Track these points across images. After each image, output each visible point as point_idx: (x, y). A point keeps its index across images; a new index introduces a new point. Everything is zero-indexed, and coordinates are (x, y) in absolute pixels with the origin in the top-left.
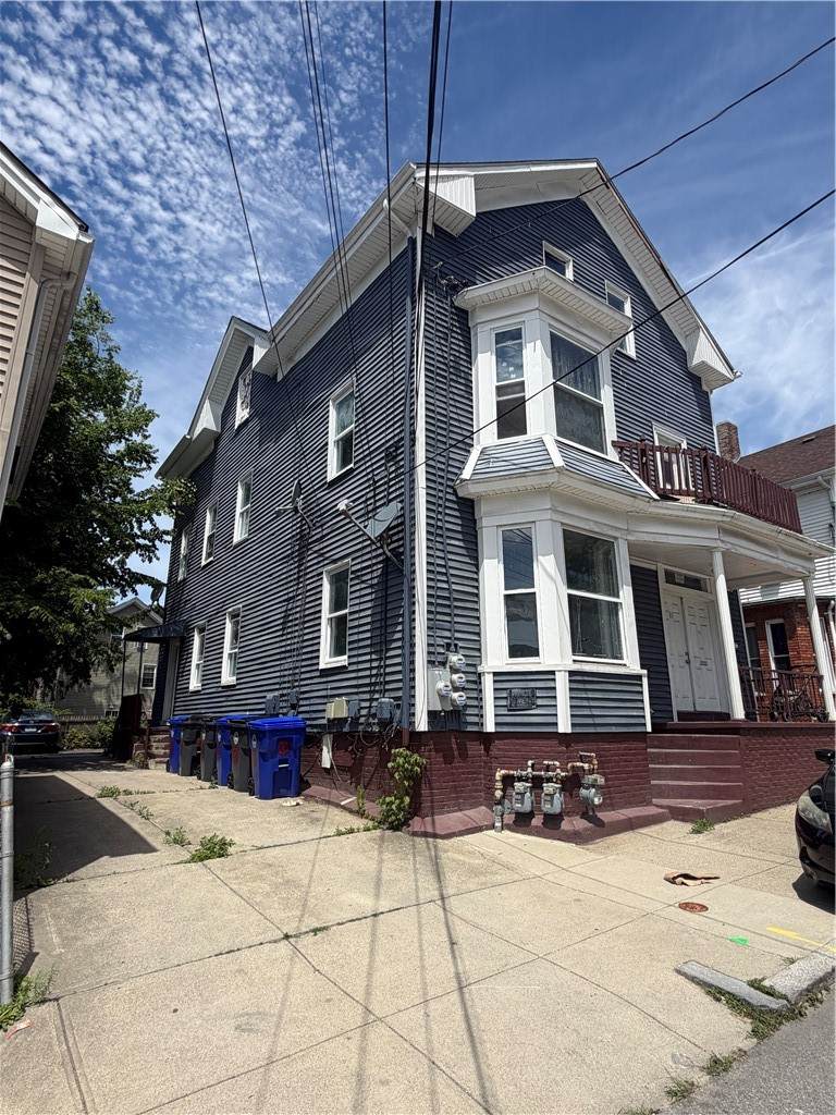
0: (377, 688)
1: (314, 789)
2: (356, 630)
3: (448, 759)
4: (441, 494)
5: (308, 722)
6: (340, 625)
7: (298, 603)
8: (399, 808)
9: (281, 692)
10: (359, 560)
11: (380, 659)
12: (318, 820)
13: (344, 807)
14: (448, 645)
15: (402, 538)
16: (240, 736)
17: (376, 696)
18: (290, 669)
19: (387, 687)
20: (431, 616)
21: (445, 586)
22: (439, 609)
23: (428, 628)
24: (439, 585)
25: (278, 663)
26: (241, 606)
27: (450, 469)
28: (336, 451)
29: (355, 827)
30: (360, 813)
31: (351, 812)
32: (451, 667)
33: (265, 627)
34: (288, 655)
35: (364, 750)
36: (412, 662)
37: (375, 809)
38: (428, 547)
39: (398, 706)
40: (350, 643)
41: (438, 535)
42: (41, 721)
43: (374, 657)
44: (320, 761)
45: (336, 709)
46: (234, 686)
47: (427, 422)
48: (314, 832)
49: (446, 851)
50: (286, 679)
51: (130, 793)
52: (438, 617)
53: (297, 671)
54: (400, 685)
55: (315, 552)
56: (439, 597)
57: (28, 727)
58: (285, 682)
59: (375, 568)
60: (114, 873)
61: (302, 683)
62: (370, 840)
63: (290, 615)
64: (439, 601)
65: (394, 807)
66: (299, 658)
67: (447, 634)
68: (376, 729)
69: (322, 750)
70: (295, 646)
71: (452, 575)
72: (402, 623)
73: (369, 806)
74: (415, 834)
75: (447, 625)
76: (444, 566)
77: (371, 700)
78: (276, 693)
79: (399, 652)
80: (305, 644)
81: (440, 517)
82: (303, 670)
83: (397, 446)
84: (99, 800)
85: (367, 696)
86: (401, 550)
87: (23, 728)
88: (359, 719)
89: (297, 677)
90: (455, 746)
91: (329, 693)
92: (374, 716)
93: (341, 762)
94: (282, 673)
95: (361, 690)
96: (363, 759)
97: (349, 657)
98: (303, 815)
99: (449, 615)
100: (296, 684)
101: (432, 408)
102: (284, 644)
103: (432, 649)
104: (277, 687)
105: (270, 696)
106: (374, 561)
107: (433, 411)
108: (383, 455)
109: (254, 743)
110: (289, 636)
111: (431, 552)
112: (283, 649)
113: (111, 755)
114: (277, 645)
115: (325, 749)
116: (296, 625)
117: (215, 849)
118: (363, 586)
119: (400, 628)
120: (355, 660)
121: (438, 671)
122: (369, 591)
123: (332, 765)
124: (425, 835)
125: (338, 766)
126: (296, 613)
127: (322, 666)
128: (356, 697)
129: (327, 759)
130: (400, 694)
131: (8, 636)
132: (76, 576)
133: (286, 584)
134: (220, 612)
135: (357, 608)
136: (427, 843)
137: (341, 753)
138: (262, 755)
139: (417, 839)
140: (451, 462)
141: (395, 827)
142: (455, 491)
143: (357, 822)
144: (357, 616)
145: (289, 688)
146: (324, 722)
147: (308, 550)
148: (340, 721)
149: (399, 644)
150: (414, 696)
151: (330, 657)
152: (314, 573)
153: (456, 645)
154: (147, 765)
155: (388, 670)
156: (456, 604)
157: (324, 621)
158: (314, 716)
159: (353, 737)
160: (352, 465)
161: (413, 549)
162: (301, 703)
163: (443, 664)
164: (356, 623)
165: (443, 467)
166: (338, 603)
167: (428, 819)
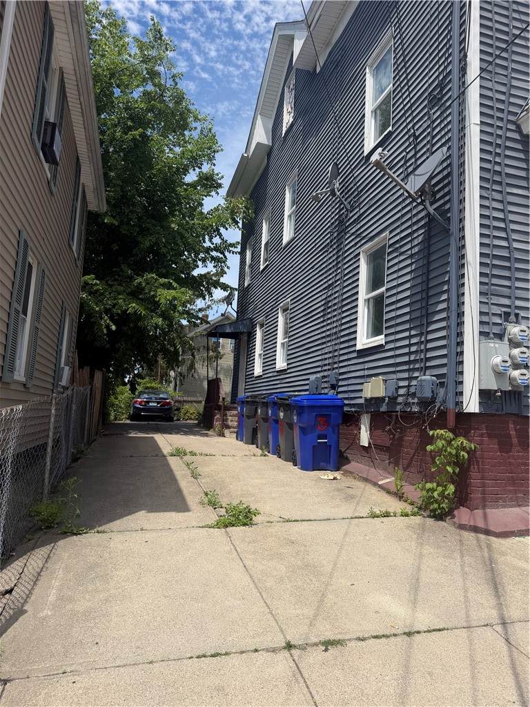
0: (417, 366)
1: (353, 466)
2: (394, 307)
3: (505, 446)
4: (499, 132)
5: (346, 402)
6: (378, 305)
7: (337, 289)
8: (442, 494)
9: (322, 374)
10: (398, 231)
11: (421, 334)
12: (352, 497)
13: (381, 487)
14: (507, 315)
15: (449, 193)
16: (285, 411)
17: (416, 374)
18: (330, 352)
19: (428, 364)
20: (486, 280)
21: (504, 244)
22: (495, 272)
23: (481, 293)
24: (497, 242)
25: (320, 347)
26: (289, 300)
27: (512, 100)
28: (373, 121)
29: (391, 510)
30: (400, 496)
31: (389, 492)
32: (510, 340)
33: (308, 315)
34: (328, 339)
35: (403, 430)
36: (460, 334)
37: (415, 492)
38: (481, 197)
39: (442, 384)
40: (387, 321)
41: (495, 182)
42: (160, 398)
43: (413, 332)
44: (359, 439)
45: (374, 389)
46: (285, 370)
47: (481, 43)
48: (347, 510)
49: (503, 554)
50: (327, 362)
51: (195, 454)
52: (495, 281)
53: (336, 354)
54: (444, 361)
55: (352, 234)
56: (495, 257)
57: (152, 402)
58: (325, 365)
59: (415, 235)
60: (142, 530)
61: (341, 365)
62: (408, 527)
63: (329, 301)
64: (496, 262)
65: (435, 494)
66: (338, 341)
67: (506, 302)
68: (415, 409)
69: (360, 429)
70: (334, 330)
71: (513, 231)
72: (447, 291)
73: (408, 489)
74: (462, 527)
75: (506, 291)
76: (503, 220)
77: (410, 379)
78: (318, 375)
79: (443, 324)
80: (343, 327)
81: (498, 160)
82: (342, 352)
83: (442, 85)
84: (169, 458)
85: (406, 375)
86: (447, 207)
87: (148, 402)
88: (396, 398)
89: (336, 359)
90: (513, 433)
91: (367, 373)
92: (414, 395)
93: (379, 442)
94: (323, 357)
95: (398, 369)
96: (403, 440)
97: (385, 335)
98: (339, 490)
99: (509, 278)
100: (336, 366)
101: (489, 24)
102: (324, 329)
103: (485, 319)
104: (319, 369)
105: (312, 377)
106: (415, 228)
107: (490, 28)
108: (426, 102)
109: (295, 418)
110: (329, 322)
111: (486, 203)
112: (324, 335)
113: (202, 425)
114: (319, 331)
115: (363, 427)
116: (335, 310)
117: (242, 517)
118: (402, 257)
119: (444, 297)
120: (392, 338)
121: (493, 344)
122: (409, 262)
123: (369, 444)
124: (475, 529)
125: (375, 446)
126: (335, 298)
127: (359, 347)
128: (394, 376)
129: (365, 438)
130: (444, 371)
131: (114, 328)
132: (163, 280)
133: (326, 272)
134: (274, 308)
135: (395, 283)
136: (478, 540)
137: (379, 432)
138: (303, 430)
139: (465, 534)
140: (513, 92)
141: (439, 516)
142: (518, 127)
143: (395, 505)
144: (394, 291)
145: (329, 370)
146: (362, 401)
147: (346, 234)
148: (378, 401)
149: (444, 315)
150: (462, 373)
151: (367, 338)
152: (352, 256)
153: (517, 315)
154: (223, 434)
155: (430, 346)
156: (518, 265)
157: (361, 303)
158: (352, 395)
159: (390, 417)
160: (390, 128)
161: (462, 201)
162: (340, 383)
163: (500, 336)
164: (393, 299)
165: (503, 97)
166: (376, 282)
167: (479, 512)
